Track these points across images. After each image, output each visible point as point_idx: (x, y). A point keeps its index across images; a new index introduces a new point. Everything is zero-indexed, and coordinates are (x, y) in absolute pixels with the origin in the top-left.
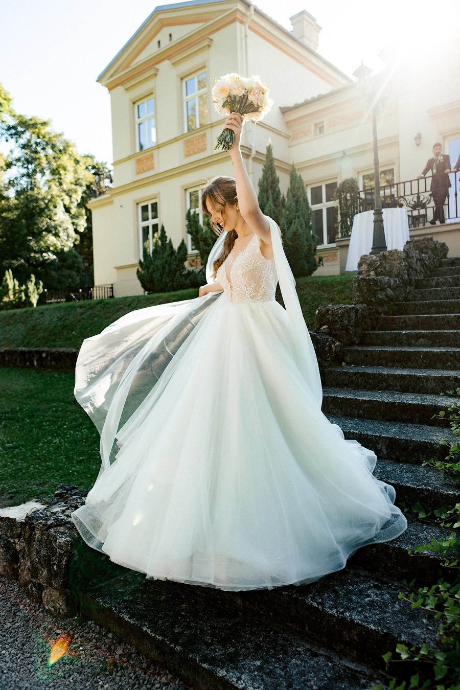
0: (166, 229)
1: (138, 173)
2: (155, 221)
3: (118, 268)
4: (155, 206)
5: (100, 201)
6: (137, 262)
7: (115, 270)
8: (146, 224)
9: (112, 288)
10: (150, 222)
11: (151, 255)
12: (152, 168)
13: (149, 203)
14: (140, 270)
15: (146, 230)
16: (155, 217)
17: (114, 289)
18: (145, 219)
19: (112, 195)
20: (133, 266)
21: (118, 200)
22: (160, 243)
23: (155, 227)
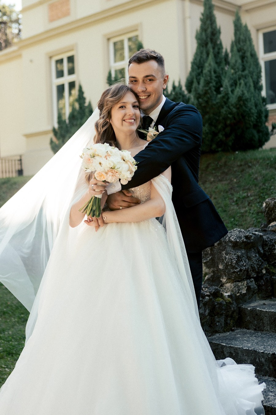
0: (84, 89)
1: (52, 20)
2: (72, 78)
3: (28, 136)
4: (71, 59)
5: (6, 55)
6: (50, 128)
7: (24, 139)
8: (60, 81)
9: (21, 160)
10: (66, 79)
11: (67, 121)
12: (67, 14)
13: (65, 57)
14: (55, 139)
15: (61, 89)
16: (71, 71)
17: (23, 162)
18: (60, 74)
19: (21, 48)
20: (45, 133)
21: (27, 54)
22: (77, 106)
23: (72, 85)
